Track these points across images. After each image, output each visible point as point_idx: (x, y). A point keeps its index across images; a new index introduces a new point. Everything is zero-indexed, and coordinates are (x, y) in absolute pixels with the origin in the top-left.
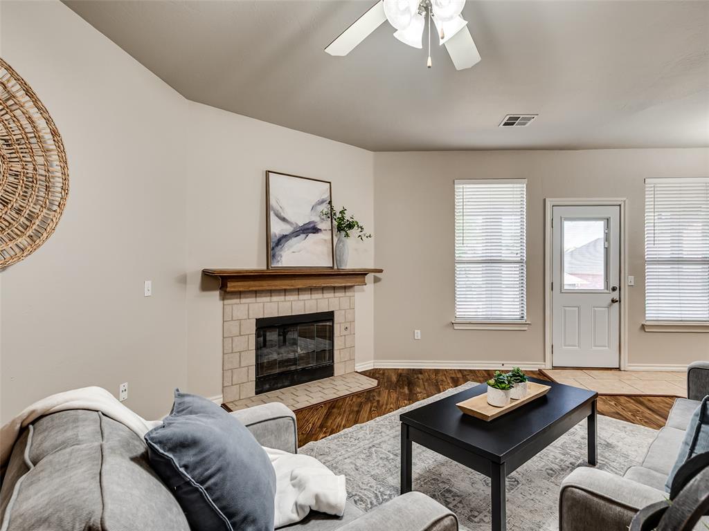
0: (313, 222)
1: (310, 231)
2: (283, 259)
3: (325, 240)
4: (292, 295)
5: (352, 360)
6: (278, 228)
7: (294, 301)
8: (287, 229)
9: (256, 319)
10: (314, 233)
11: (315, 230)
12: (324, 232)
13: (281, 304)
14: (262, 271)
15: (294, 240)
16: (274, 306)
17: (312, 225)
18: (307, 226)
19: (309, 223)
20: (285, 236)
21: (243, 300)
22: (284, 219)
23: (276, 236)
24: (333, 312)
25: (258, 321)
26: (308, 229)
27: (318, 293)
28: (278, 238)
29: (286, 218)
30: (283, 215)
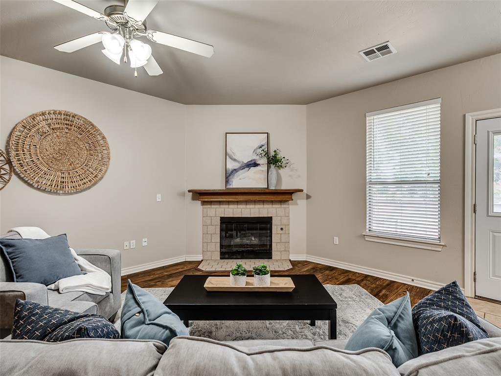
0: (254, 160)
1: (252, 165)
2: (233, 183)
3: (263, 171)
4: (242, 205)
5: (287, 251)
6: (231, 165)
7: (244, 208)
8: (236, 165)
9: (221, 217)
10: (255, 166)
11: (255, 165)
12: (261, 165)
13: (235, 210)
14: (223, 190)
15: (241, 172)
16: (231, 210)
17: (253, 162)
18: (249, 163)
19: (251, 161)
20: (235, 170)
21: (213, 206)
22: (235, 160)
23: (229, 170)
24: (272, 217)
25: (222, 219)
26: (250, 164)
27: (260, 205)
28: (231, 171)
29: (236, 159)
30: (234, 157)
